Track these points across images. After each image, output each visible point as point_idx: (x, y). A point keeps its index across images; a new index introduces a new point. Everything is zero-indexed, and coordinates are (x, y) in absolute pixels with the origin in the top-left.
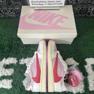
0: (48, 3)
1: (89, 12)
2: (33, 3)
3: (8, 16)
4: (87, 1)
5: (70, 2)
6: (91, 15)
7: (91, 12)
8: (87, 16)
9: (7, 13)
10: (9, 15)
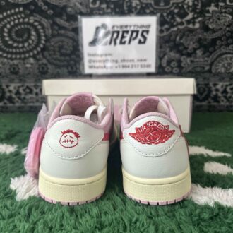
0: (121, 64)
1: (214, 93)
2: (92, 64)
3: (31, 104)
4: (200, 67)
5: (166, 70)
6: (222, 103)
7: (220, 94)
8: (214, 106)
9: (30, 96)
10: (33, 102)
